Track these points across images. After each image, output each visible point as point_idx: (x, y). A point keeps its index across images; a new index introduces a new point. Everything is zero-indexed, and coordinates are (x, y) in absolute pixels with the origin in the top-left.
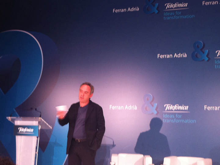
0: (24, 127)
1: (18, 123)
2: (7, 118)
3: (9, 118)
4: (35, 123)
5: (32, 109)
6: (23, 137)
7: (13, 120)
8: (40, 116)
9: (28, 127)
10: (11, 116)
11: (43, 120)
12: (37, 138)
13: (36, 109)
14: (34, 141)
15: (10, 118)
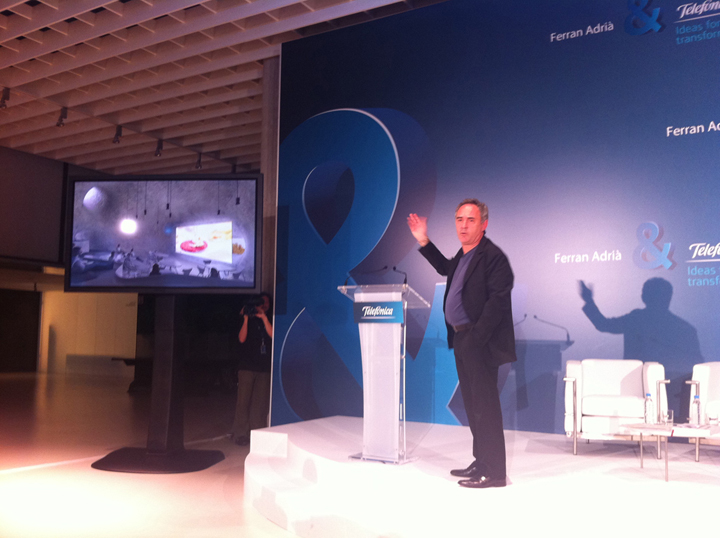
0: (374, 305)
1: (361, 297)
2: (339, 288)
3: (343, 289)
4: (395, 296)
5: (386, 267)
6: (373, 325)
7: (351, 292)
8: (405, 282)
9: (383, 305)
10: (346, 284)
11: (411, 289)
12: (402, 326)
13: (395, 269)
14: (395, 333)
15: (344, 287)
